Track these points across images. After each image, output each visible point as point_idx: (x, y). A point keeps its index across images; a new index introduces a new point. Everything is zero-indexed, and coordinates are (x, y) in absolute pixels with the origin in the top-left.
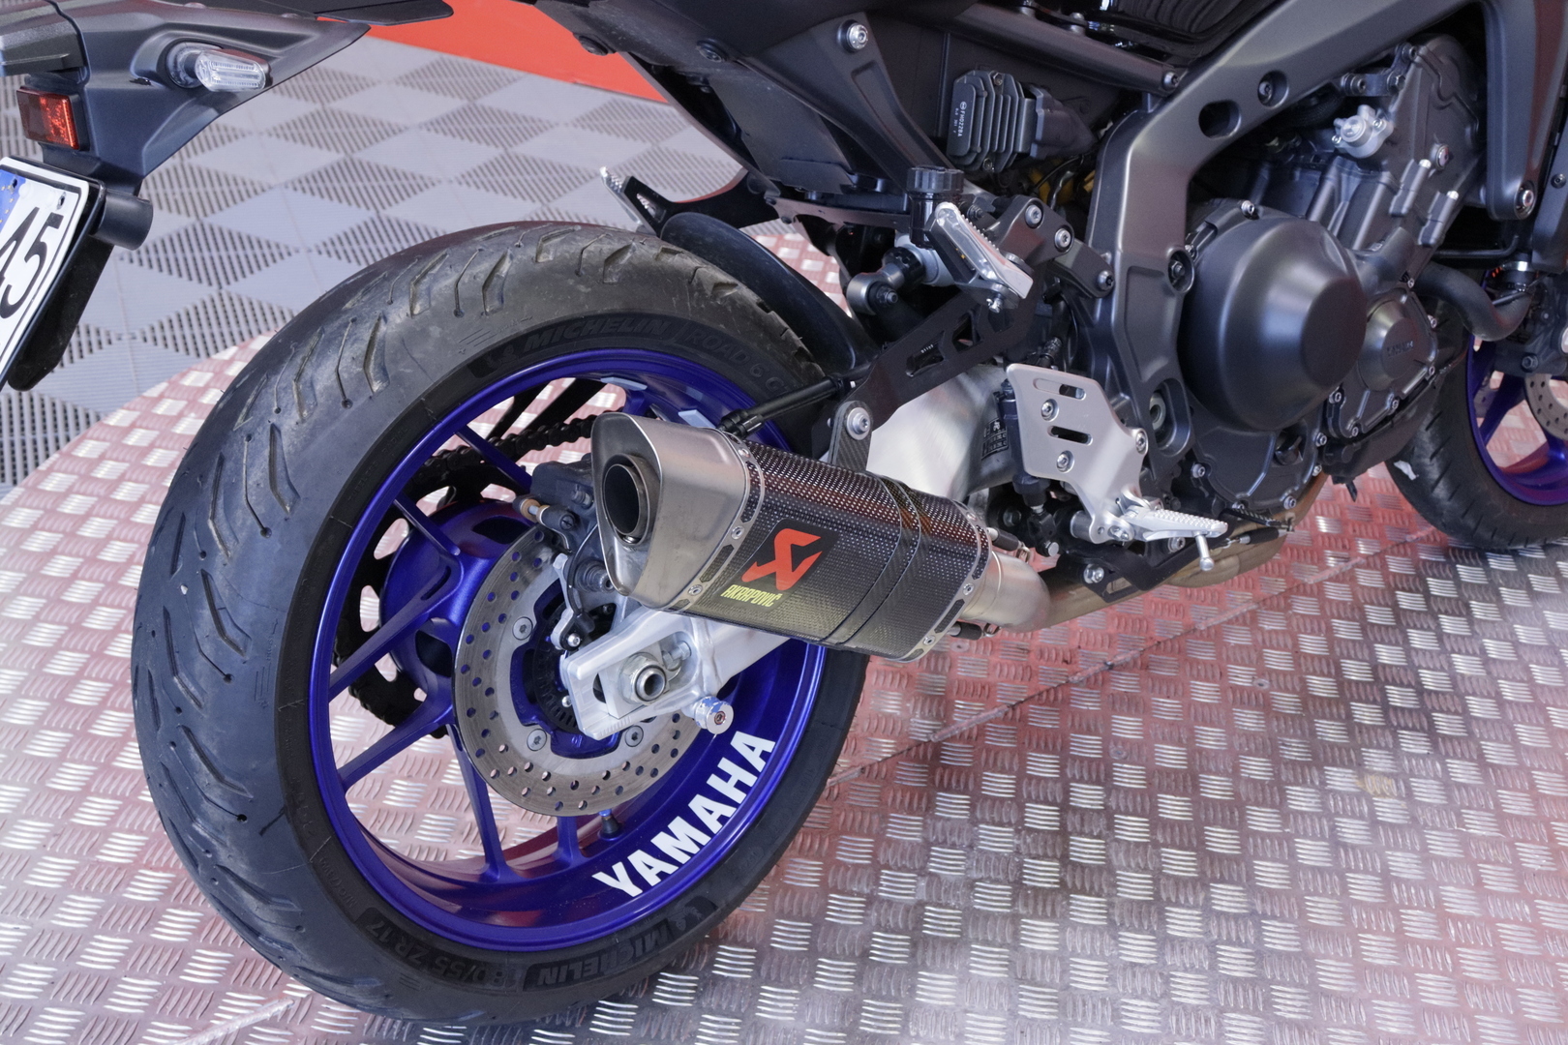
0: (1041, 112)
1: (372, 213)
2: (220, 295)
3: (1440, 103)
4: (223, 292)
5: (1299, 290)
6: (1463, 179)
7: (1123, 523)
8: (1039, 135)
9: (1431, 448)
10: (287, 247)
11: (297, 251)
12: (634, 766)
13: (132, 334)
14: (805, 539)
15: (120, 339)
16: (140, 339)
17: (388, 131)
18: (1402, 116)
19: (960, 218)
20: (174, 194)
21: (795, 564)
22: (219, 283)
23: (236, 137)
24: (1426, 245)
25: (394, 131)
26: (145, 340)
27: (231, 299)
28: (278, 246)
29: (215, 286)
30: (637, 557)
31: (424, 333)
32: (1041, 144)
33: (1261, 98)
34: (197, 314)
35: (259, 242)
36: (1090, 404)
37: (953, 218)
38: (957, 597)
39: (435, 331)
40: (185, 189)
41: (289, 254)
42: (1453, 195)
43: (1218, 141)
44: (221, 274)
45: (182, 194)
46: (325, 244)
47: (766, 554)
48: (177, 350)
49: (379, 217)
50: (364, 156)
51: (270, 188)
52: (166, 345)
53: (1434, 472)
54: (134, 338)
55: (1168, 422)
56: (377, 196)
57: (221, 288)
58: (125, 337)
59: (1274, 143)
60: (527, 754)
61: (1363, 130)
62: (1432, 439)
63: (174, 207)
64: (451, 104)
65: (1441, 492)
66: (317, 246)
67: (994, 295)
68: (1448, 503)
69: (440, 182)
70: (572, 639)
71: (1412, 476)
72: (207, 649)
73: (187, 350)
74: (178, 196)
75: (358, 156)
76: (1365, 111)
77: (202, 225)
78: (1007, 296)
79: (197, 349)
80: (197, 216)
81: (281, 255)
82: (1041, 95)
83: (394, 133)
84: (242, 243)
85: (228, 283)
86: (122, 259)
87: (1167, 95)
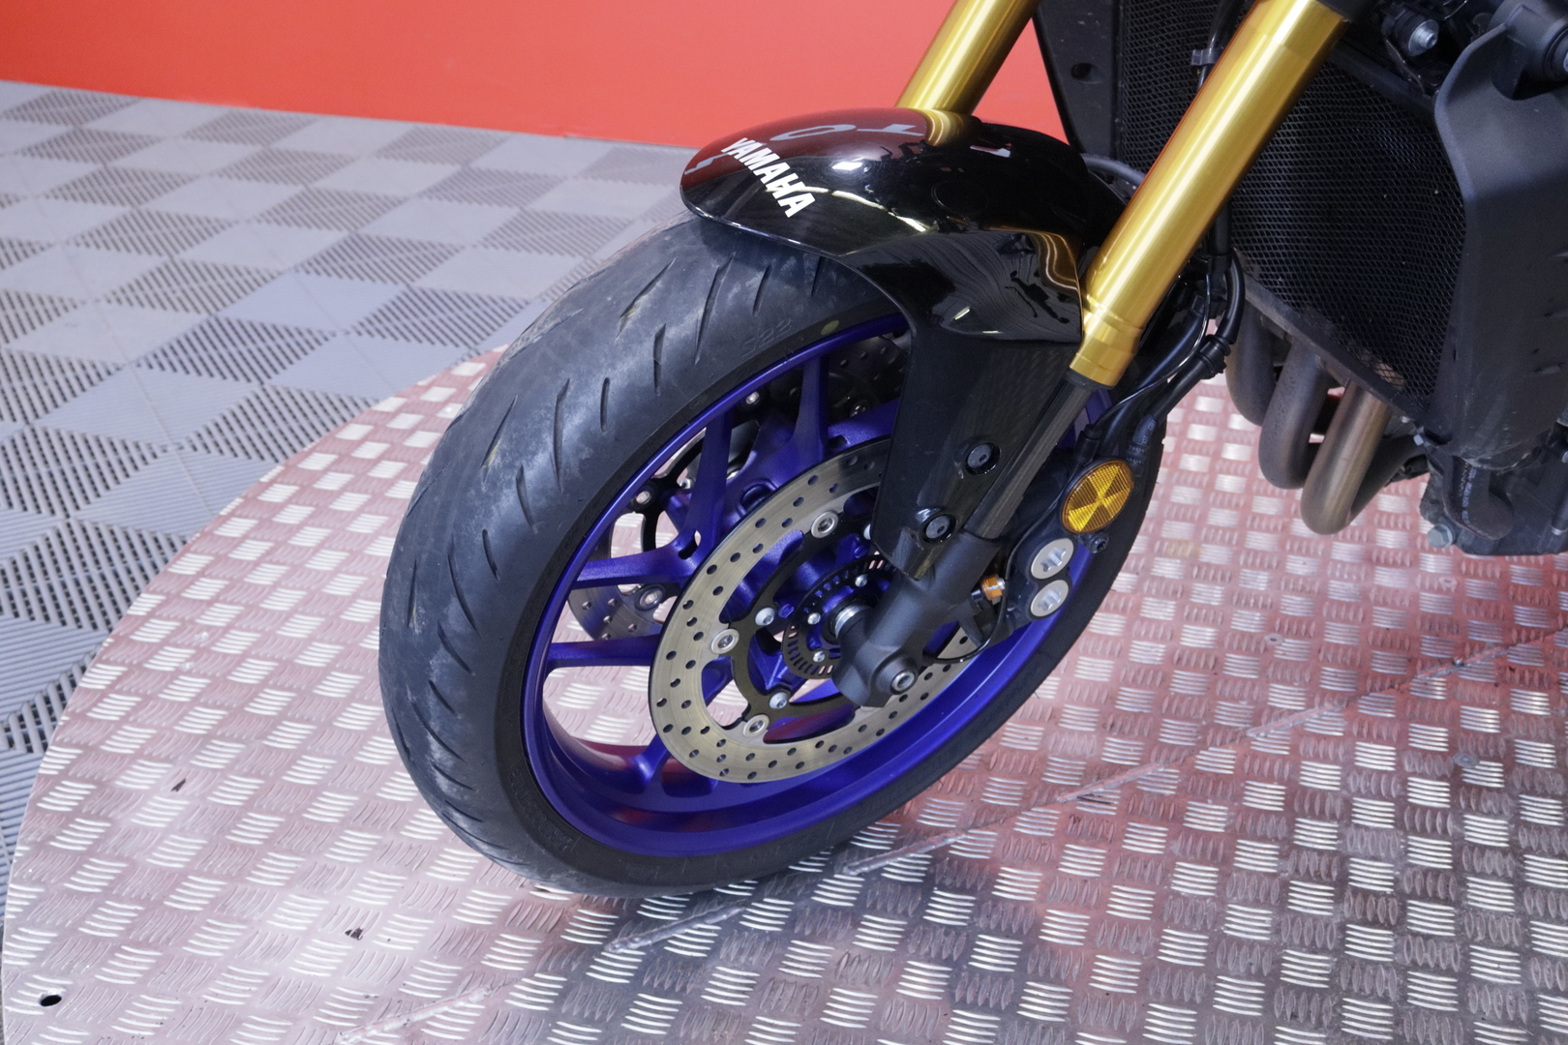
1: (402, 286)
2: (264, 390)
4: (266, 386)
10: (321, 332)
11: (334, 335)
13: (178, 444)
15: (165, 451)
16: (188, 449)
17: (389, 204)
20: (174, 292)
22: (259, 378)
23: (223, 227)
25: (396, 203)
26: (195, 449)
27: (278, 393)
28: (310, 332)
29: (255, 382)
34: (245, 413)
35: (287, 330)
40: (185, 286)
41: (326, 339)
44: (259, 369)
45: (183, 291)
46: (362, 324)
48: (236, 455)
49: (411, 290)
50: (371, 230)
51: (280, 274)
52: (221, 451)
54: (181, 448)
56: (400, 269)
57: (262, 383)
58: (170, 448)
63: (178, 305)
64: (444, 171)
66: (354, 328)
69: (463, 247)
73: (247, 453)
74: (179, 294)
75: (363, 231)
77: (217, 320)
79: (258, 451)
80: (208, 311)
81: (317, 341)
83: (394, 205)
84: (269, 333)
85: (269, 377)
86: (139, 365)
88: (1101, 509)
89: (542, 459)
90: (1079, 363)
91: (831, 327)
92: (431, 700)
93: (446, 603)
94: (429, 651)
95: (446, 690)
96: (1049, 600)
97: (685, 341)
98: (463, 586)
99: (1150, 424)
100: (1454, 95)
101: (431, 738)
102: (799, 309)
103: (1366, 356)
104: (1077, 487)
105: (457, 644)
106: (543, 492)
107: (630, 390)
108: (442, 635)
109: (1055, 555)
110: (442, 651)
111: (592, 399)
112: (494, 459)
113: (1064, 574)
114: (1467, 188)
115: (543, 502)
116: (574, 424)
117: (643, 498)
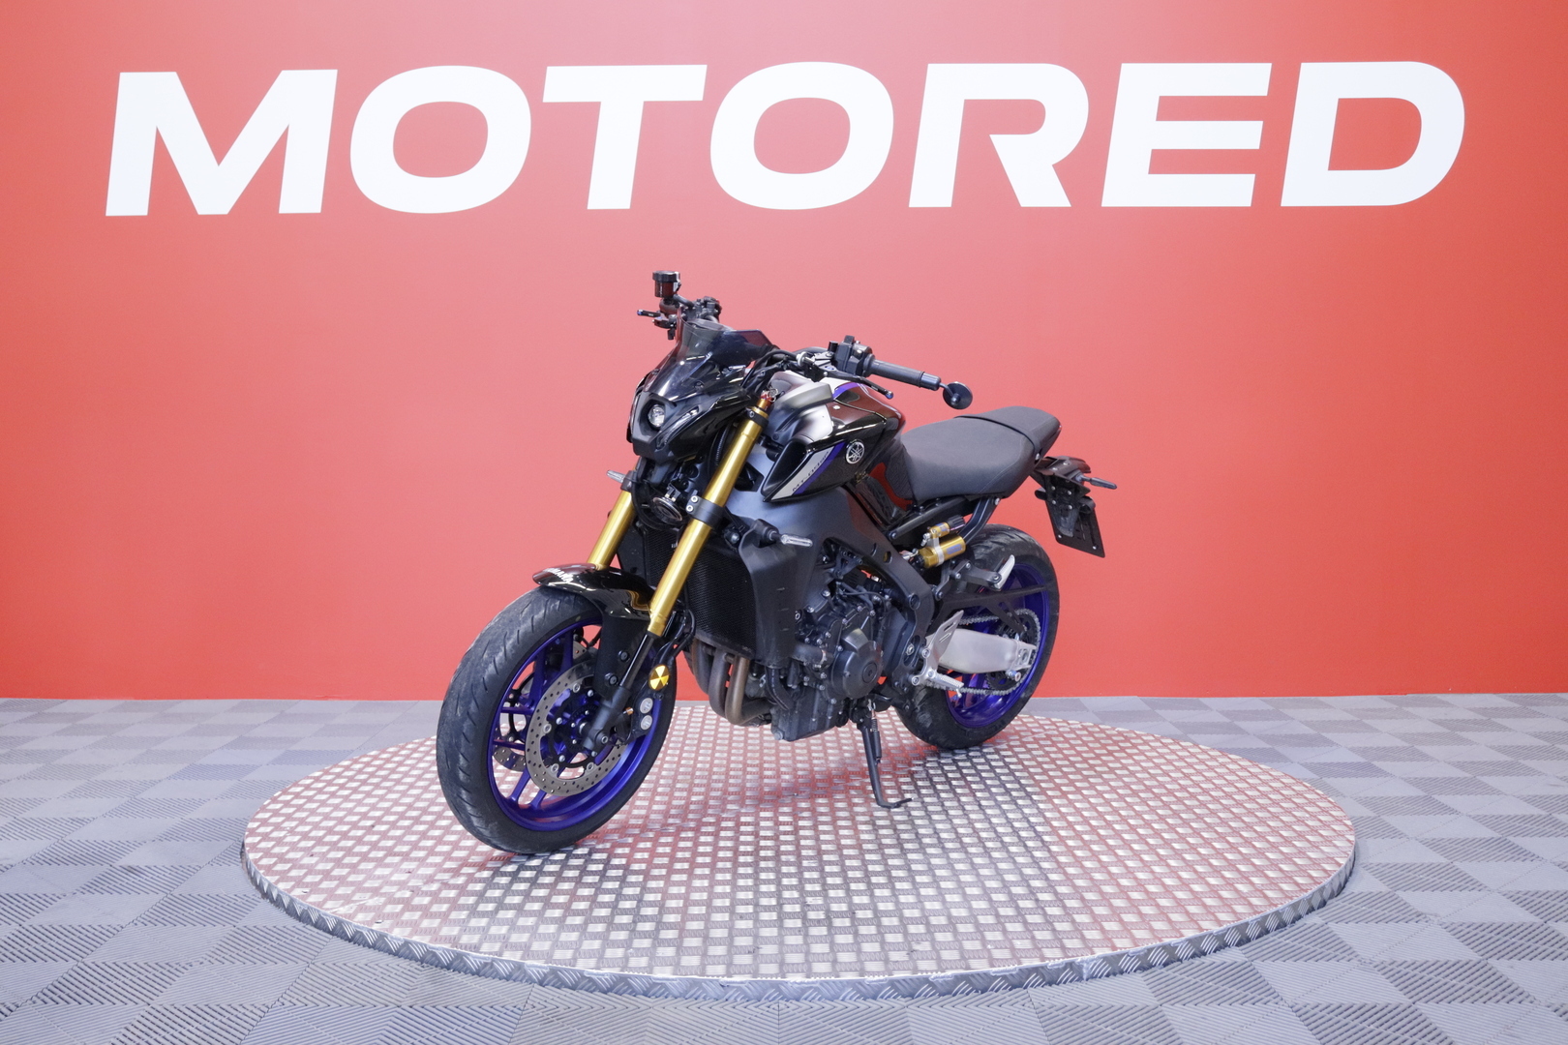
88: (660, 682)
89: (501, 654)
90: (650, 628)
91: (578, 618)
92: (463, 739)
93: (469, 703)
94: (463, 720)
95: (468, 734)
96: (646, 723)
97: (540, 619)
98: (476, 696)
99: (672, 658)
100: (744, 546)
101: (461, 756)
102: (570, 611)
103: (738, 645)
104: (652, 674)
105: (474, 717)
106: (501, 664)
107: (525, 633)
108: (468, 713)
109: (646, 705)
110: (468, 720)
111: (515, 636)
112: (485, 656)
113: (651, 713)
114: (750, 570)
115: (501, 667)
116: (509, 643)
117: (511, 696)
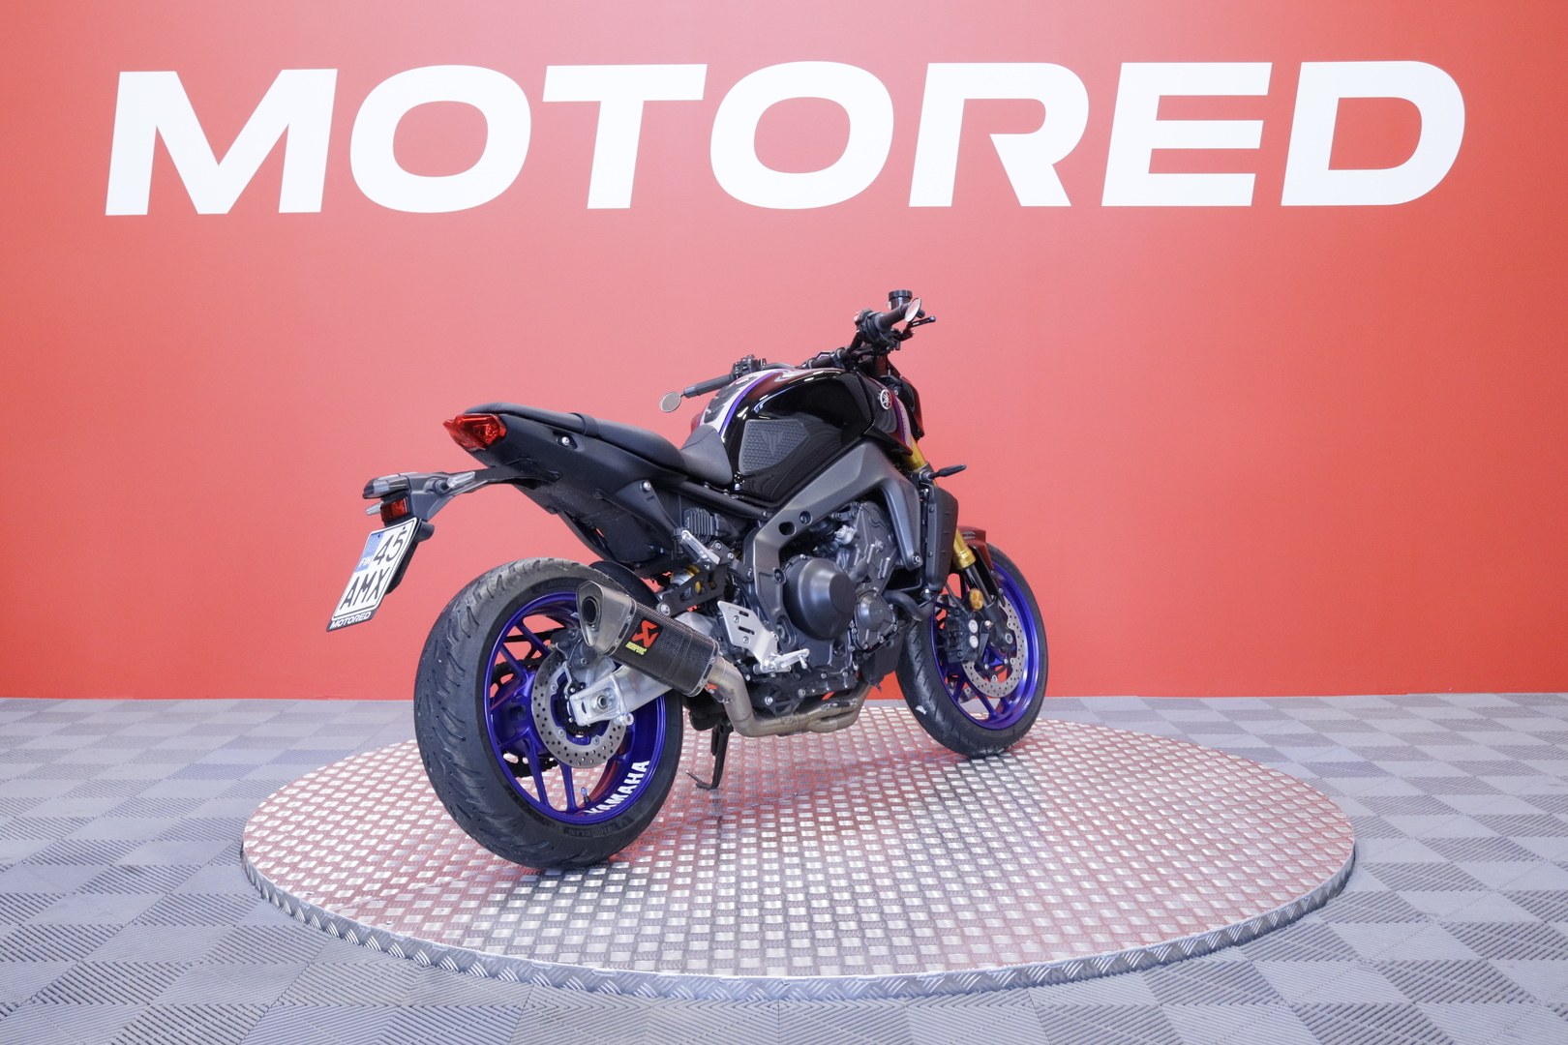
0: (717, 521)
3: (874, 525)
5: (823, 579)
6: (892, 554)
7: (773, 663)
8: (718, 528)
9: (928, 695)
12: (597, 753)
14: (653, 627)
18: (860, 527)
19: (691, 535)
21: (650, 637)
24: (882, 578)
30: (596, 634)
31: (515, 578)
32: (719, 531)
33: (803, 522)
36: (752, 620)
37: (688, 536)
38: (709, 663)
39: (519, 577)
42: (888, 559)
43: (787, 537)
47: (639, 630)
53: (933, 708)
55: (786, 636)
59: (816, 549)
60: (558, 738)
61: (846, 534)
62: (928, 690)
65: (939, 717)
67: (707, 563)
68: (943, 723)
70: (572, 690)
71: (925, 712)
72: (450, 677)
76: (845, 527)
78: (711, 564)
82: (716, 515)
87: (765, 521)
